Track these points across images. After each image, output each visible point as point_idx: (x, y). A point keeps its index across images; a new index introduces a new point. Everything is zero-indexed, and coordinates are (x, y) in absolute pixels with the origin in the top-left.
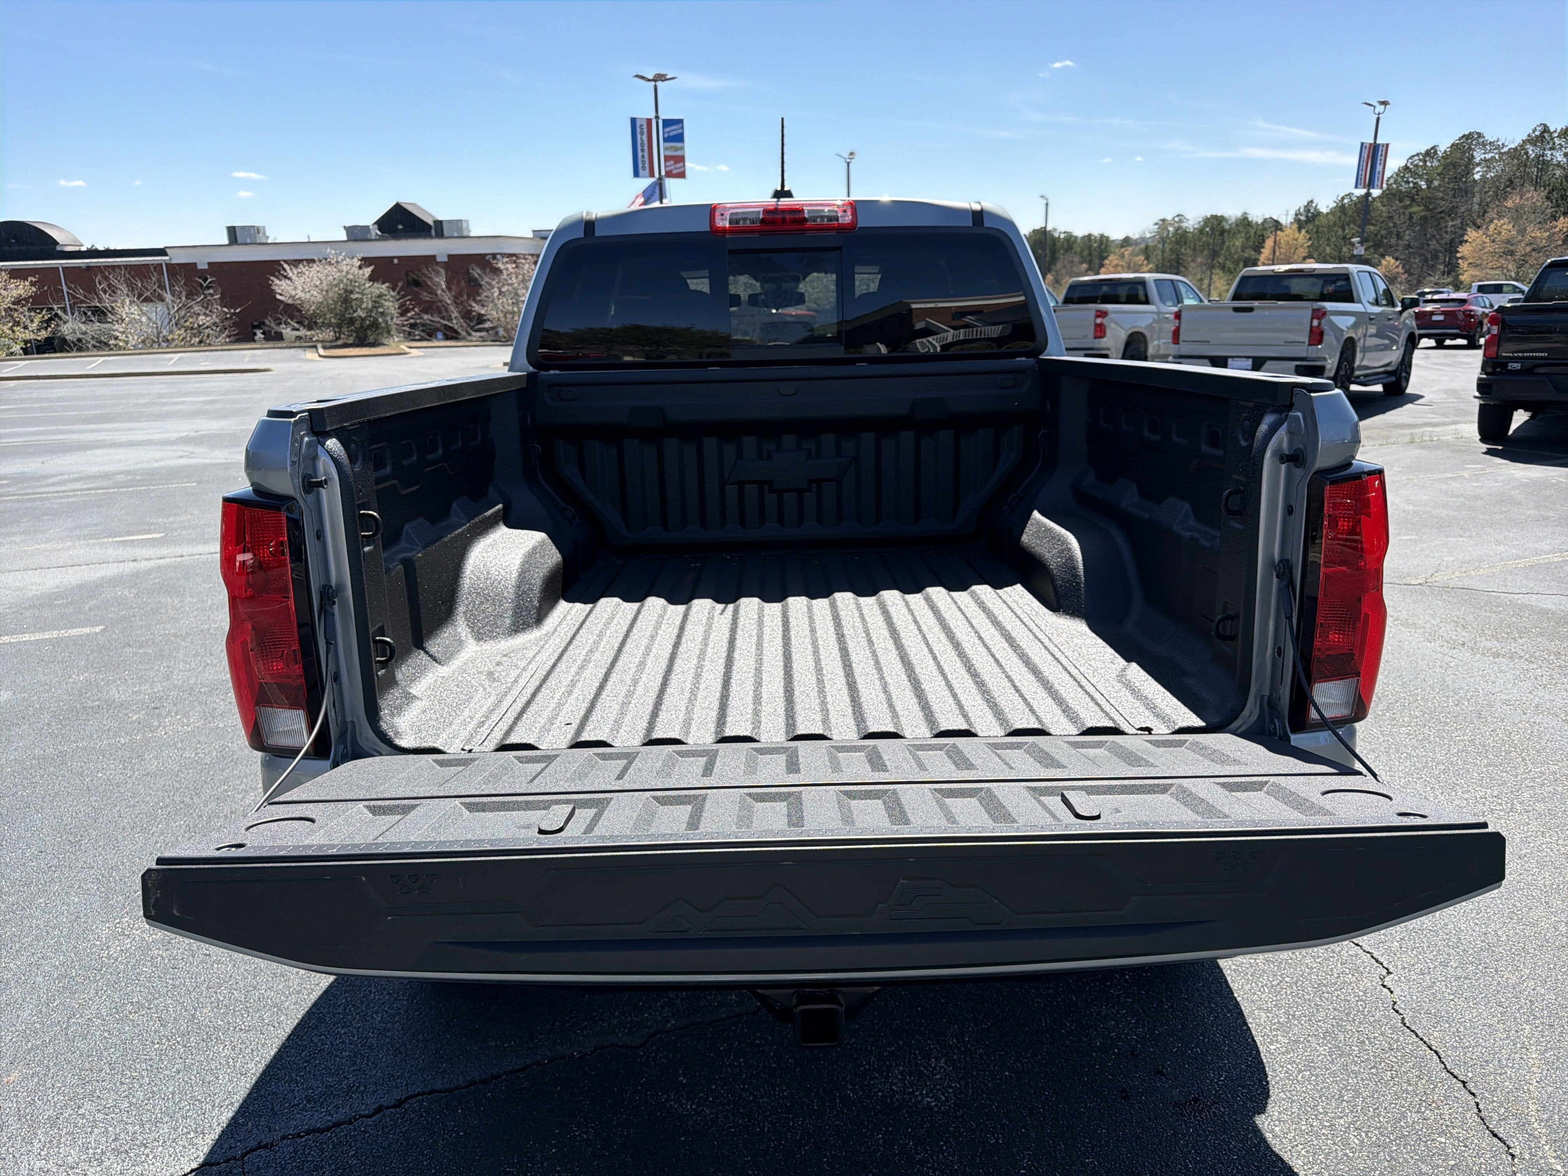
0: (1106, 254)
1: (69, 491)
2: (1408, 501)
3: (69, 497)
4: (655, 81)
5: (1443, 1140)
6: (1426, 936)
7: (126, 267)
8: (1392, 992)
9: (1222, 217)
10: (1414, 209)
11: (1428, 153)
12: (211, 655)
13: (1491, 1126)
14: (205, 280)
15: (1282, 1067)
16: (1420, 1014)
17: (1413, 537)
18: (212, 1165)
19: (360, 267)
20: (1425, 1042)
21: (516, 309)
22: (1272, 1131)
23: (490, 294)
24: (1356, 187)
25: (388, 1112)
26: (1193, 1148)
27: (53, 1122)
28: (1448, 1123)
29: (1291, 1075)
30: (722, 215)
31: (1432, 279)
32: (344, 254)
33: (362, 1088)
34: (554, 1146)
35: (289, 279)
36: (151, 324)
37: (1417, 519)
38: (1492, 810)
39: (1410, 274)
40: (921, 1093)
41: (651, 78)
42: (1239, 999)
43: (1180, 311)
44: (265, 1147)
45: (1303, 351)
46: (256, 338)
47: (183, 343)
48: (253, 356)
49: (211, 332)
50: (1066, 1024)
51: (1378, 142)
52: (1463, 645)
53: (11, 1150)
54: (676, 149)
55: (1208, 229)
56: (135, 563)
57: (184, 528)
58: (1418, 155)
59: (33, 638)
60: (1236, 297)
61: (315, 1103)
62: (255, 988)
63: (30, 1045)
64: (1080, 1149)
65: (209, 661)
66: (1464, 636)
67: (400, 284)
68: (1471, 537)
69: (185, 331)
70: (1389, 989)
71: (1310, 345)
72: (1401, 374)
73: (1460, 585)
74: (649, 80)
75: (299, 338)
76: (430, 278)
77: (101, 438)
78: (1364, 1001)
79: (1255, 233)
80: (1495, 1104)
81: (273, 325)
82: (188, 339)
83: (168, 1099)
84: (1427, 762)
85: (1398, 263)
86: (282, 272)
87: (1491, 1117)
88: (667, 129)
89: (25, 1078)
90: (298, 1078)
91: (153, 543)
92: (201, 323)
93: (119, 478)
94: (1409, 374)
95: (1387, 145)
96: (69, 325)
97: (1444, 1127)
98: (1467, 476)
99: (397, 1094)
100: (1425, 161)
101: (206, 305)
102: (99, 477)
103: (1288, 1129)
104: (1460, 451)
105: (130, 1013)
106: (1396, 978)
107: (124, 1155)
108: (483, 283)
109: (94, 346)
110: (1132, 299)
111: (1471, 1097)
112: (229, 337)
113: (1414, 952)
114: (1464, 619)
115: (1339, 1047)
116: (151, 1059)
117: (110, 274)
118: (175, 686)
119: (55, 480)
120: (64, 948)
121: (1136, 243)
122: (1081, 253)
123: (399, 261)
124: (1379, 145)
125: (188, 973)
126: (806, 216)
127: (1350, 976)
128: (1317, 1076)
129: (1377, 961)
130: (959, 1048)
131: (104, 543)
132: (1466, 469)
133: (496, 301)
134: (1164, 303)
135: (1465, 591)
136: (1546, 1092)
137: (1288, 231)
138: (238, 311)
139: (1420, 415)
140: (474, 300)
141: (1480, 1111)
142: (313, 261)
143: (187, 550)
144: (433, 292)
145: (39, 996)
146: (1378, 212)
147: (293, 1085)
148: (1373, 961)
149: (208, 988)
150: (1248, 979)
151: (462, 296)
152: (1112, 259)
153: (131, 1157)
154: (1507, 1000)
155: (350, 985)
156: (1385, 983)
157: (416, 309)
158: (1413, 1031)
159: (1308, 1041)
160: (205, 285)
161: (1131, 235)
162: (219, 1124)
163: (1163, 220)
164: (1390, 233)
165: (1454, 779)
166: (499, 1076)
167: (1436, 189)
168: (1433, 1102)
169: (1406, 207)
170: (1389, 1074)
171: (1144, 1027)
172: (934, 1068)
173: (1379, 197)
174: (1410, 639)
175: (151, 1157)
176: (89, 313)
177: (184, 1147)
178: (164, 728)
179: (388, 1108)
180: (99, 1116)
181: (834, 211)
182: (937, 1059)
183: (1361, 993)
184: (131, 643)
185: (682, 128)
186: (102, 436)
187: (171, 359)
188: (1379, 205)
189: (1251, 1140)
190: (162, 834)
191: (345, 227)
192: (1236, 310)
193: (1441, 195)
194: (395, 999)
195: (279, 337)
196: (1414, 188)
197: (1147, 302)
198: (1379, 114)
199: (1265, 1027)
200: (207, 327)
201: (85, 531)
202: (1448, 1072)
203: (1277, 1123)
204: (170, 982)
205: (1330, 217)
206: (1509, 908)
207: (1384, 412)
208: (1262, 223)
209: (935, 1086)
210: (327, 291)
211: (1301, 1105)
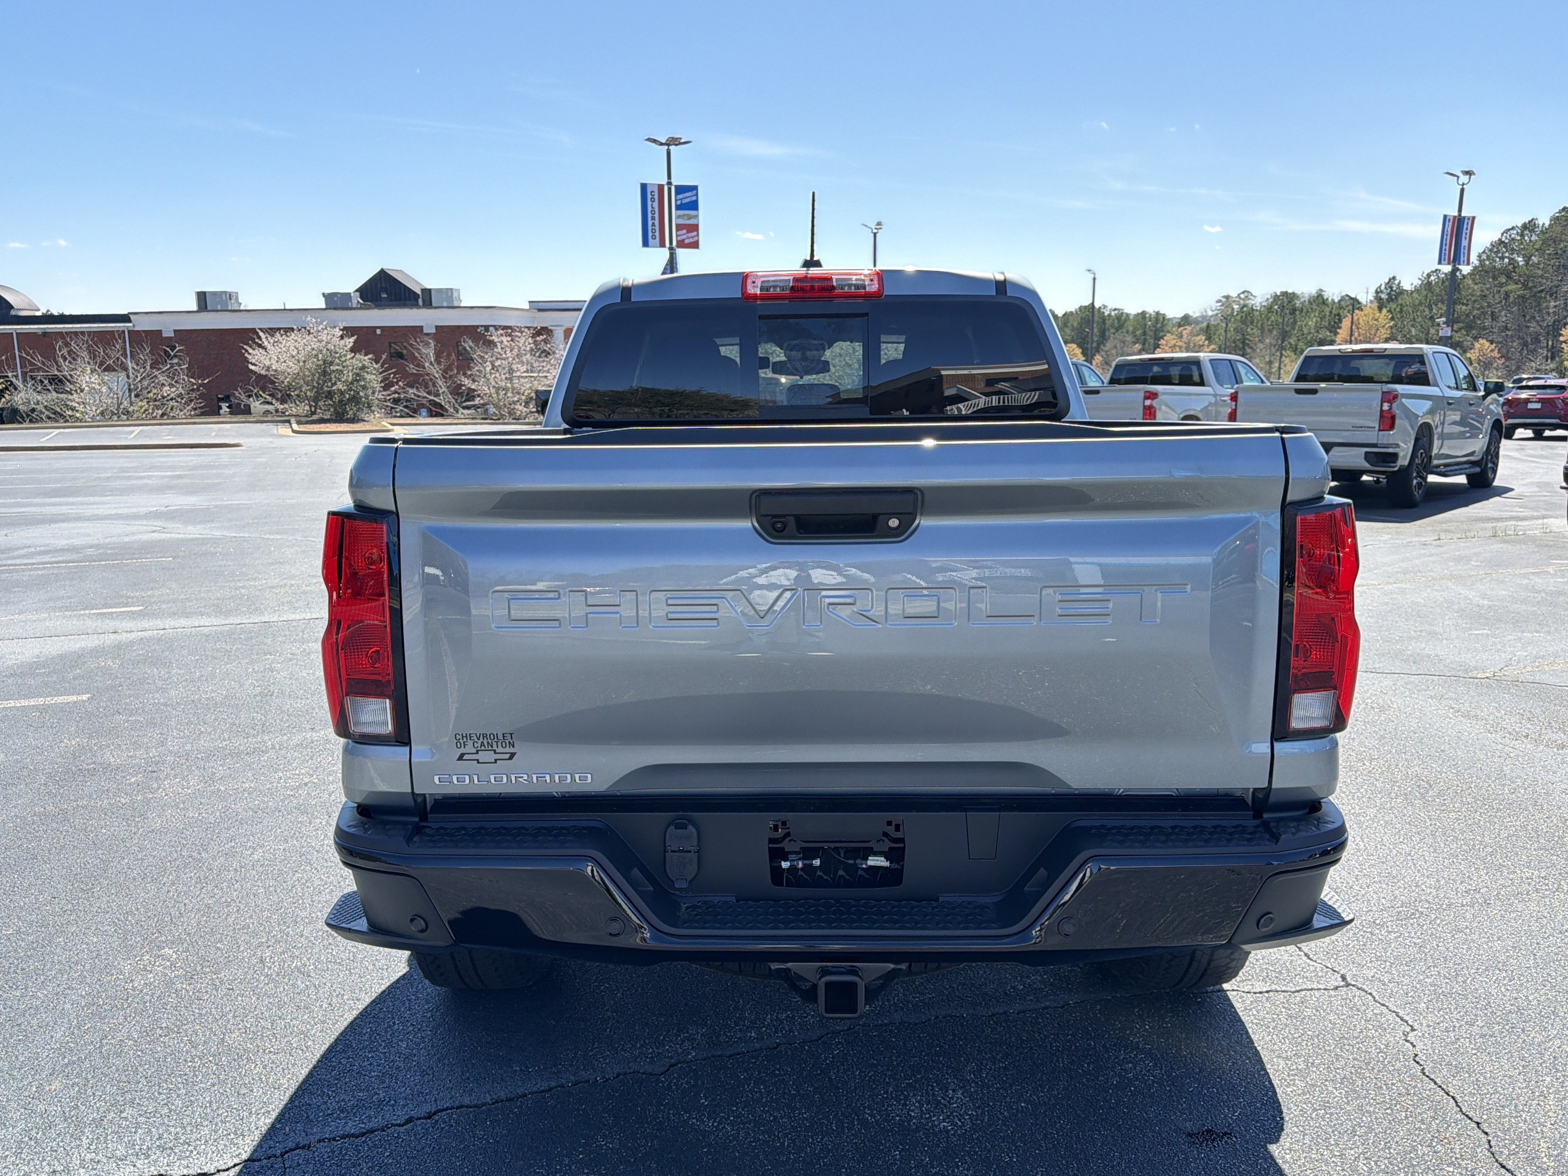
0: (1162, 334)
1: (38, 564)
2: (1484, 596)
3: (38, 569)
4: (668, 145)
5: (1451, 1169)
6: (1454, 998)
7: (89, 333)
8: (1414, 1046)
9: (1294, 293)
10: (1510, 287)
11: (1525, 227)
12: (205, 723)
13: (1500, 1159)
14: (173, 348)
15: (1298, 1106)
16: (1441, 1065)
17: (1485, 632)
18: (254, 1161)
19: (342, 337)
20: (1443, 1089)
21: (509, 385)
22: (1283, 1158)
23: (482, 369)
24: (1440, 263)
25: (419, 1122)
26: (1204, 1169)
27: (98, 1123)
28: (1458, 1156)
29: (1306, 1113)
30: (754, 282)
31: (1533, 364)
32: (325, 323)
33: (392, 1102)
34: (581, 1153)
35: (265, 348)
36: (111, 395)
37: (1492, 614)
38: (1537, 889)
39: (1508, 359)
40: (938, 1119)
41: (664, 141)
42: (1259, 1048)
43: (1236, 393)
44: (303, 1147)
45: (1372, 437)
46: (221, 412)
47: (144, 416)
48: (220, 430)
49: (176, 404)
50: (1083, 1066)
51: (1463, 214)
52: (1527, 737)
53: (61, 1144)
54: (690, 217)
55: (1276, 307)
56: (115, 635)
57: (164, 602)
58: (1513, 228)
59: (18, 705)
60: (1300, 378)
61: (348, 1113)
62: (280, 1018)
63: (66, 1060)
64: (1092, 1168)
65: (203, 729)
66: (1529, 728)
67: (384, 357)
68: (1549, 632)
69: (148, 402)
70: (1412, 1043)
71: (1380, 430)
72: (1486, 464)
73: (1531, 679)
74: (662, 144)
75: (267, 412)
76: (418, 349)
77: (64, 512)
78: (1385, 1053)
79: (1331, 312)
80: (1507, 1142)
81: (243, 397)
82: (151, 411)
83: (206, 1107)
84: (1474, 845)
85: (1493, 346)
86: (257, 340)
87: (1502, 1152)
88: (681, 196)
89: (66, 1086)
90: (330, 1093)
91: (132, 615)
92: (165, 394)
93: (89, 551)
94: (1496, 465)
95: (1474, 218)
96: (22, 394)
97: (1453, 1159)
98: (1552, 572)
99: (427, 1108)
100: (1522, 235)
101: (172, 375)
102: (68, 550)
103: (1299, 1157)
104: (1547, 546)
105: (160, 1036)
106: (1420, 1034)
107: (169, 1151)
108: (475, 356)
109: (49, 418)
110: (1186, 380)
111: (1483, 1135)
112: (195, 409)
113: (1441, 1013)
114: (1530, 712)
115: (1355, 1091)
116: (185, 1075)
117: (71, 339)
118: (171, 752)
119: (22, 552)
120: (88, 981)
121: (1196, 321)
122: (1134, 332)
123: (382, 331)
124: (1464, 217)
125: (214, 1003)
126: (835, 284)
127: (1373, 1031)
128: (1331, 1114)
129: (1402, 1019)
130: (976, 1083)
131: (80, 615)
132: (1552, 564)
133: (488, 375)
134: (1222, 385)
135: (1535, 685)
136: (1559, 1133)
137: (1367, 311)
138: (206, 382)
139: (1508, 508)
140: (465, 374)
141: (1491, 1147)
142: (292, 330)
143: (169, 623)
144: (420, 365)
145: (69, 1020)
146: (1470, 291)
147: (326, 1099)
148: (1398, 1019)
149: (234, 1017)
150: (1270, 1032)
151: (452, 370)
152: (1169, 339)
153: (175, 1153)
154: (1530, 1055)
155: (374, 1017)
156: (1409, 1038)
157: (400, 383)
158: (1432, 1080)
159: (1326, 1086)
160: (172, 354)
161: (1191, 314)
162: (257, 1128)
163: (1227, 297)
164: (1484, 313)
165: (1501, 861)
166: (525, 1095)
167: (1536, 266)
168: (1445, 1138)
169: (1501, 285)
170: (1404, 1114)
171: (1161, 1069)
172: (952, 1098)
173: (1470, 274)
174: (1470, 730)
175: (195, 1153)
176: (46, 382)
177: (225, 1146)
178: (164, 790)
179: (420, 1118)
180: (143, 1120)
181: (861, 280)
182: (954, 1091)
183: (1382, 1047)
184: (121, 711)
185: (697, 195)
186: (64, 510)
187: (132, 432)
188: (1470, 282)
189: (1261, 1164)
190: (173, 884)
191: (324, 294)
192: (1298, 391)
193: (1540, 272)
194: (419, 1030)
195: (247, 411)
196: (1510, 264)
197: (1202, 383)
198: (1463, 184)
199: (1283, 1073)
200: (172, 399)
201: (59, 604)
202: (1464, 1114)
203: (1288, 1151)
204: (197, 1011)
205: (1415, 295)
206: (1543, 977)
207: (1467, 505)
208: (1339, 301)
209: (952, 1113)
210: (304, 362)
211: (1313, 1138)
